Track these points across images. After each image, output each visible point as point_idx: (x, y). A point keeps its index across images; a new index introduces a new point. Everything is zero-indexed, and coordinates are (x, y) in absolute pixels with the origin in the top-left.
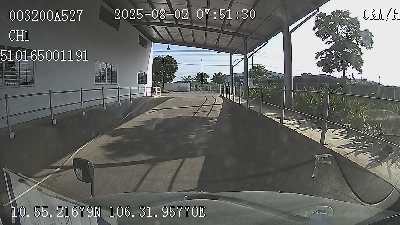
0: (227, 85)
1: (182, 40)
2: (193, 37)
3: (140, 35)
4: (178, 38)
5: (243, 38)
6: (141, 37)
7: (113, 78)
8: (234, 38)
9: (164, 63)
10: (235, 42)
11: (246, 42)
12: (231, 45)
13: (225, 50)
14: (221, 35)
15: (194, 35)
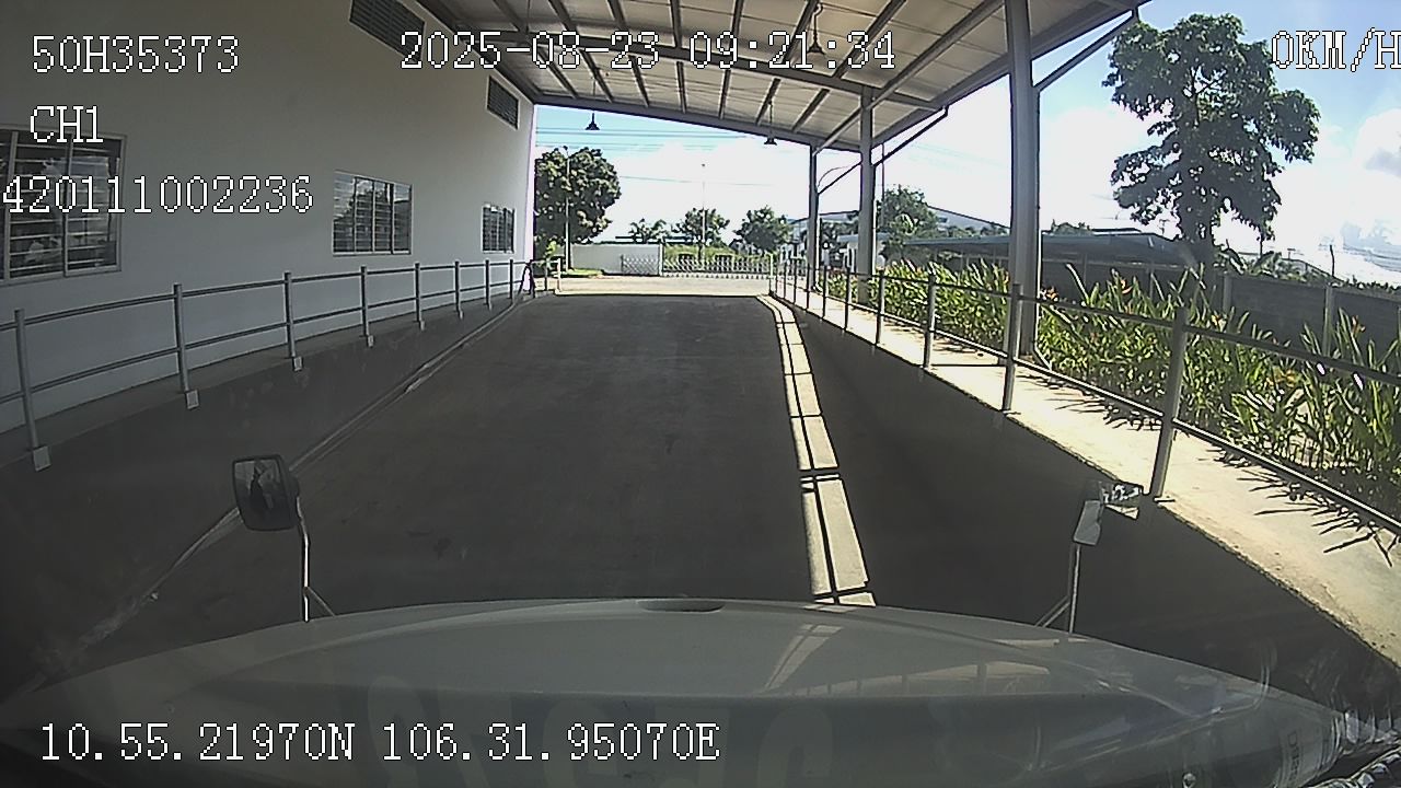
1: (641, 96)
2: (682, 86)
3: (492, 79)
4: (624, 86)
5: (859, 97)
6: (495, 83)
7: (398, 230)
8: (828, 95)
9: (571, 175)
10: (828, 107)
11: (871, 111)
12: (816, 119)
13: (790, 134)
14: (782, 82)
15: (683, 80)
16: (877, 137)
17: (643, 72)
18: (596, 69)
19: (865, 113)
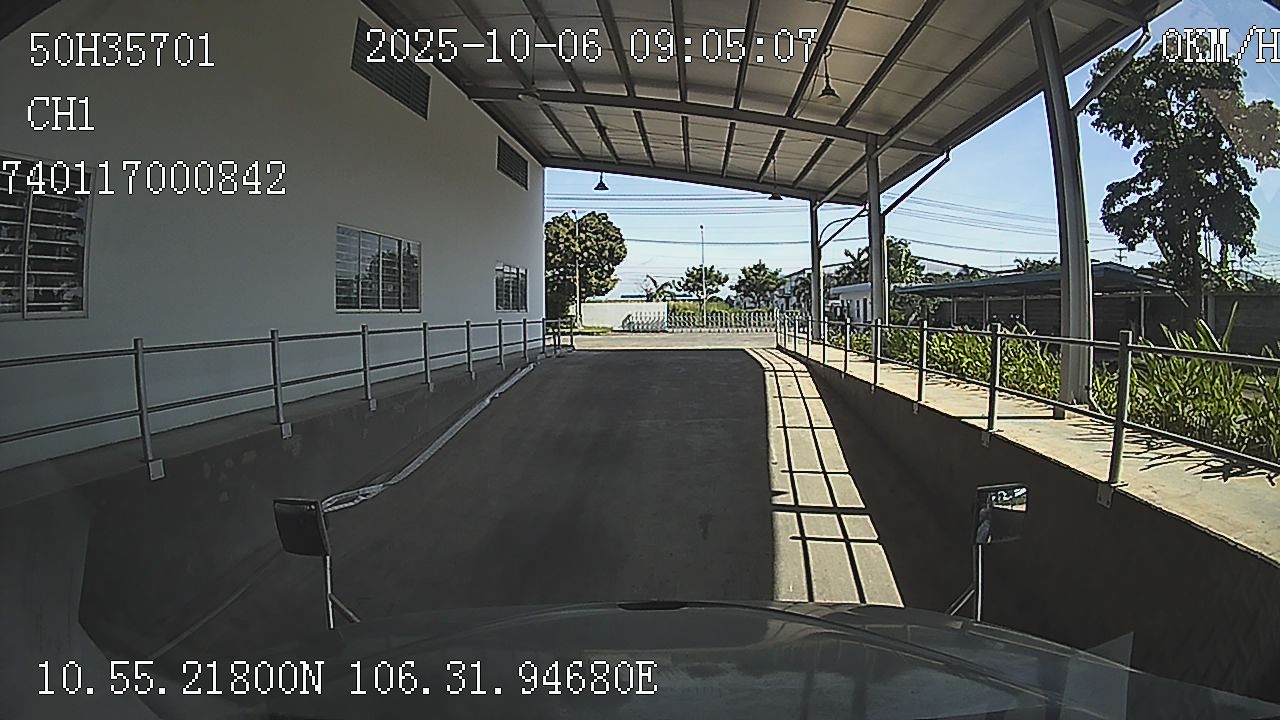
1: (648, 159)
2: (686, 144)
3: (500, 138)
4: (633, 148)
5: (864, 146)
6: (505, 144)
7: (407, 287)
8: (830, 146)
10: (830, 159)
11: (877, 159)
12: (816, 173)
13: (792, 190)
14: (786, 134)
15: (688, 138)
16: (884, 181)
17: (648, 131)
18: (602, 129)
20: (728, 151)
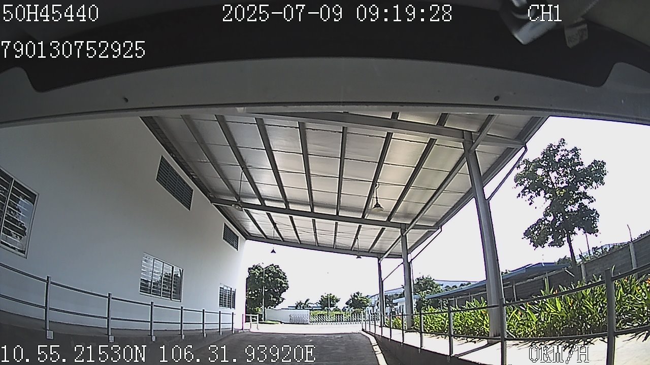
0: (371, 311)
1: (296, 238)
2: (315, 232)
3: (225, 224)
4: (289, 234)
5: (399, 230)
6: (227, 227)
7: (175, 289)
8: (384, 231)
9: (265, 276)
10: (385, 238)
11: (406, 235)
12: (379, 244)
13: (367, 253)
14: (362, 227)
15: (316, 229)
16: (410, 249)
17: (296, 225)
18: (274, 224)
19: (403, 237)
20: (335, 235)
